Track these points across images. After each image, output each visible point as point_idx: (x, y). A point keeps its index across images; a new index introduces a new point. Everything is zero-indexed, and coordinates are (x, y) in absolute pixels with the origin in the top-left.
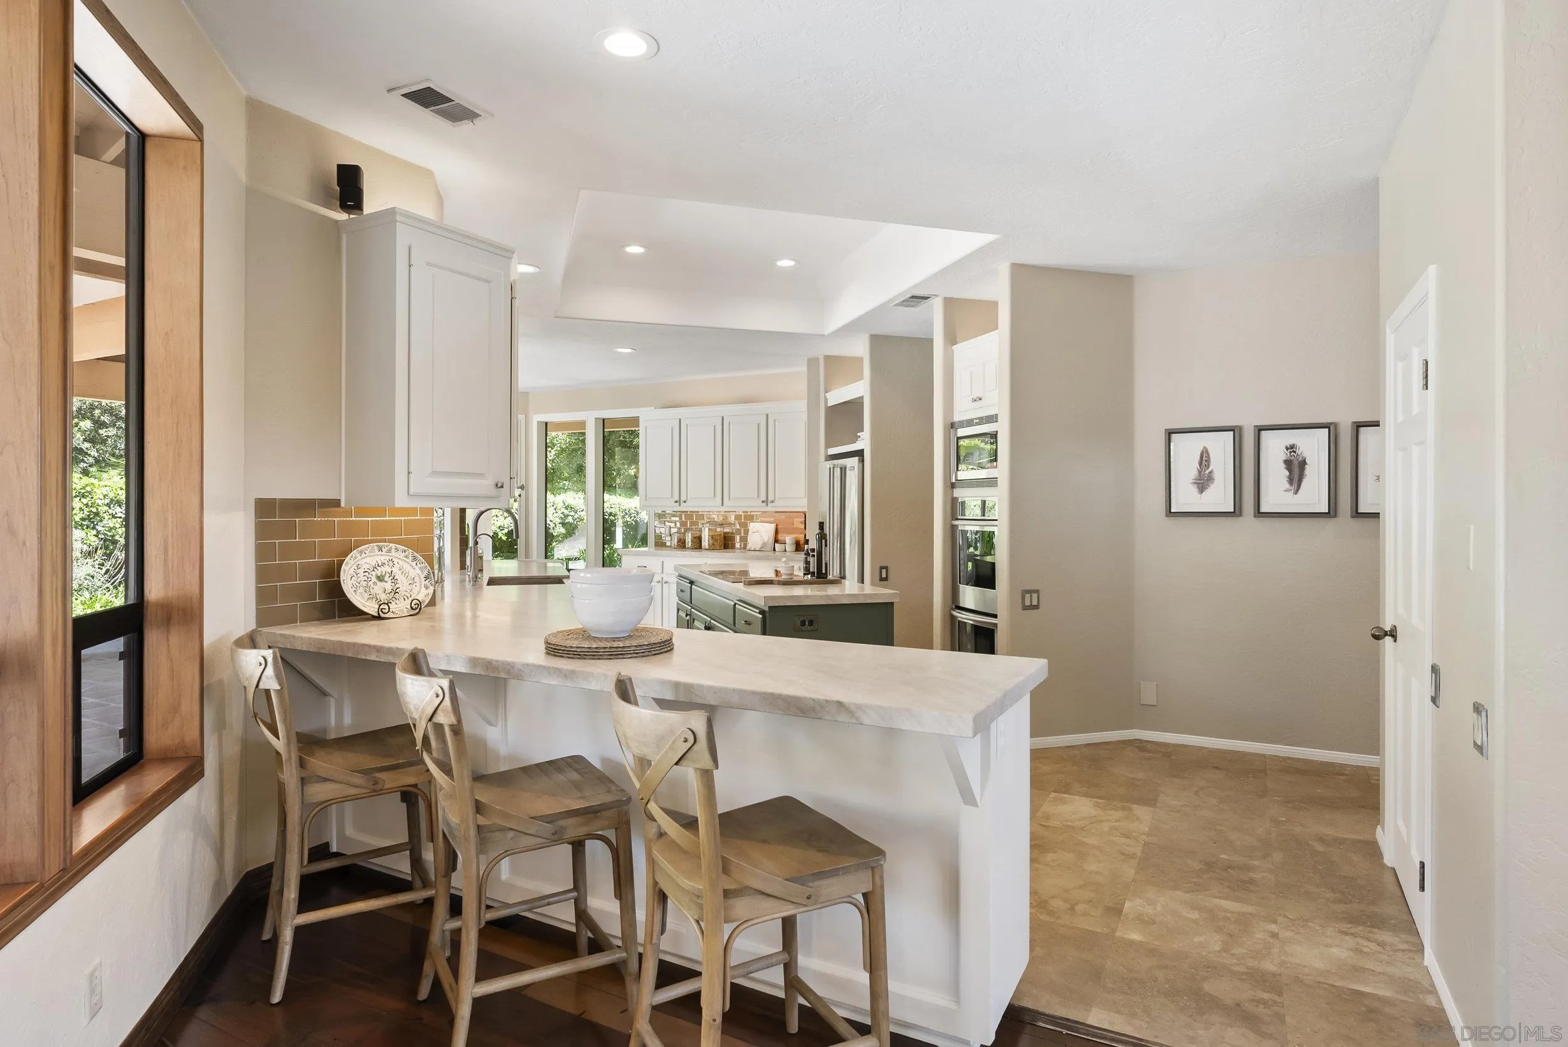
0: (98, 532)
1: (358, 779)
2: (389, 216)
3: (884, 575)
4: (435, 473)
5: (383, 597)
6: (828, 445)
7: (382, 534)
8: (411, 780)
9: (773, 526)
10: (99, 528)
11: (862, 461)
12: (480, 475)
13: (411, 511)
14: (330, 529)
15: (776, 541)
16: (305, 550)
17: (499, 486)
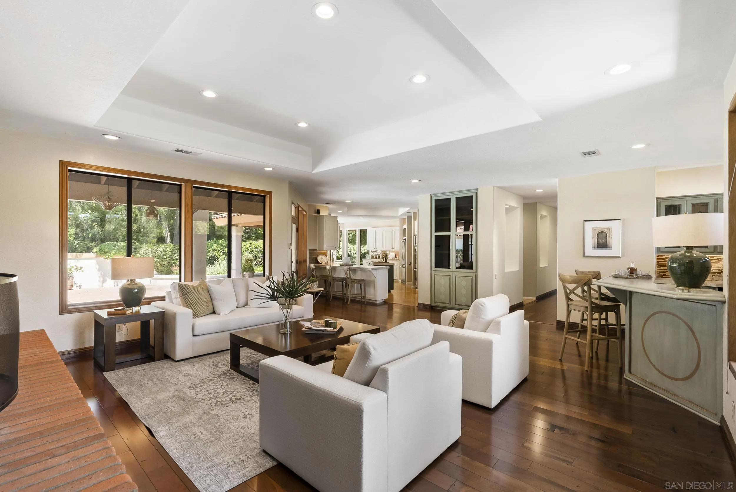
0: (253, 255)
1: (321, 278)
2: (323, 216)
3: (410, 263)
4: (328, 246)
5: (322, 261)
6: (403, 237)
7: (322, 253)
8: (326, 279)
9: (395, 254)
10: (253, 254)
11: (406, 241)
12: (333, 246)
13: (325, 251)
14: (315, 253)
15: (396, 257)
16: (313, 255)
17: (336, 248)
